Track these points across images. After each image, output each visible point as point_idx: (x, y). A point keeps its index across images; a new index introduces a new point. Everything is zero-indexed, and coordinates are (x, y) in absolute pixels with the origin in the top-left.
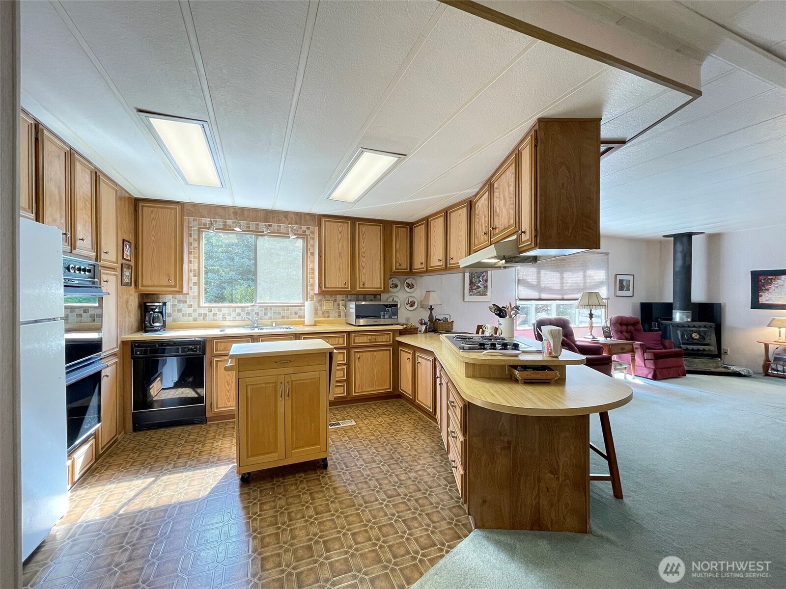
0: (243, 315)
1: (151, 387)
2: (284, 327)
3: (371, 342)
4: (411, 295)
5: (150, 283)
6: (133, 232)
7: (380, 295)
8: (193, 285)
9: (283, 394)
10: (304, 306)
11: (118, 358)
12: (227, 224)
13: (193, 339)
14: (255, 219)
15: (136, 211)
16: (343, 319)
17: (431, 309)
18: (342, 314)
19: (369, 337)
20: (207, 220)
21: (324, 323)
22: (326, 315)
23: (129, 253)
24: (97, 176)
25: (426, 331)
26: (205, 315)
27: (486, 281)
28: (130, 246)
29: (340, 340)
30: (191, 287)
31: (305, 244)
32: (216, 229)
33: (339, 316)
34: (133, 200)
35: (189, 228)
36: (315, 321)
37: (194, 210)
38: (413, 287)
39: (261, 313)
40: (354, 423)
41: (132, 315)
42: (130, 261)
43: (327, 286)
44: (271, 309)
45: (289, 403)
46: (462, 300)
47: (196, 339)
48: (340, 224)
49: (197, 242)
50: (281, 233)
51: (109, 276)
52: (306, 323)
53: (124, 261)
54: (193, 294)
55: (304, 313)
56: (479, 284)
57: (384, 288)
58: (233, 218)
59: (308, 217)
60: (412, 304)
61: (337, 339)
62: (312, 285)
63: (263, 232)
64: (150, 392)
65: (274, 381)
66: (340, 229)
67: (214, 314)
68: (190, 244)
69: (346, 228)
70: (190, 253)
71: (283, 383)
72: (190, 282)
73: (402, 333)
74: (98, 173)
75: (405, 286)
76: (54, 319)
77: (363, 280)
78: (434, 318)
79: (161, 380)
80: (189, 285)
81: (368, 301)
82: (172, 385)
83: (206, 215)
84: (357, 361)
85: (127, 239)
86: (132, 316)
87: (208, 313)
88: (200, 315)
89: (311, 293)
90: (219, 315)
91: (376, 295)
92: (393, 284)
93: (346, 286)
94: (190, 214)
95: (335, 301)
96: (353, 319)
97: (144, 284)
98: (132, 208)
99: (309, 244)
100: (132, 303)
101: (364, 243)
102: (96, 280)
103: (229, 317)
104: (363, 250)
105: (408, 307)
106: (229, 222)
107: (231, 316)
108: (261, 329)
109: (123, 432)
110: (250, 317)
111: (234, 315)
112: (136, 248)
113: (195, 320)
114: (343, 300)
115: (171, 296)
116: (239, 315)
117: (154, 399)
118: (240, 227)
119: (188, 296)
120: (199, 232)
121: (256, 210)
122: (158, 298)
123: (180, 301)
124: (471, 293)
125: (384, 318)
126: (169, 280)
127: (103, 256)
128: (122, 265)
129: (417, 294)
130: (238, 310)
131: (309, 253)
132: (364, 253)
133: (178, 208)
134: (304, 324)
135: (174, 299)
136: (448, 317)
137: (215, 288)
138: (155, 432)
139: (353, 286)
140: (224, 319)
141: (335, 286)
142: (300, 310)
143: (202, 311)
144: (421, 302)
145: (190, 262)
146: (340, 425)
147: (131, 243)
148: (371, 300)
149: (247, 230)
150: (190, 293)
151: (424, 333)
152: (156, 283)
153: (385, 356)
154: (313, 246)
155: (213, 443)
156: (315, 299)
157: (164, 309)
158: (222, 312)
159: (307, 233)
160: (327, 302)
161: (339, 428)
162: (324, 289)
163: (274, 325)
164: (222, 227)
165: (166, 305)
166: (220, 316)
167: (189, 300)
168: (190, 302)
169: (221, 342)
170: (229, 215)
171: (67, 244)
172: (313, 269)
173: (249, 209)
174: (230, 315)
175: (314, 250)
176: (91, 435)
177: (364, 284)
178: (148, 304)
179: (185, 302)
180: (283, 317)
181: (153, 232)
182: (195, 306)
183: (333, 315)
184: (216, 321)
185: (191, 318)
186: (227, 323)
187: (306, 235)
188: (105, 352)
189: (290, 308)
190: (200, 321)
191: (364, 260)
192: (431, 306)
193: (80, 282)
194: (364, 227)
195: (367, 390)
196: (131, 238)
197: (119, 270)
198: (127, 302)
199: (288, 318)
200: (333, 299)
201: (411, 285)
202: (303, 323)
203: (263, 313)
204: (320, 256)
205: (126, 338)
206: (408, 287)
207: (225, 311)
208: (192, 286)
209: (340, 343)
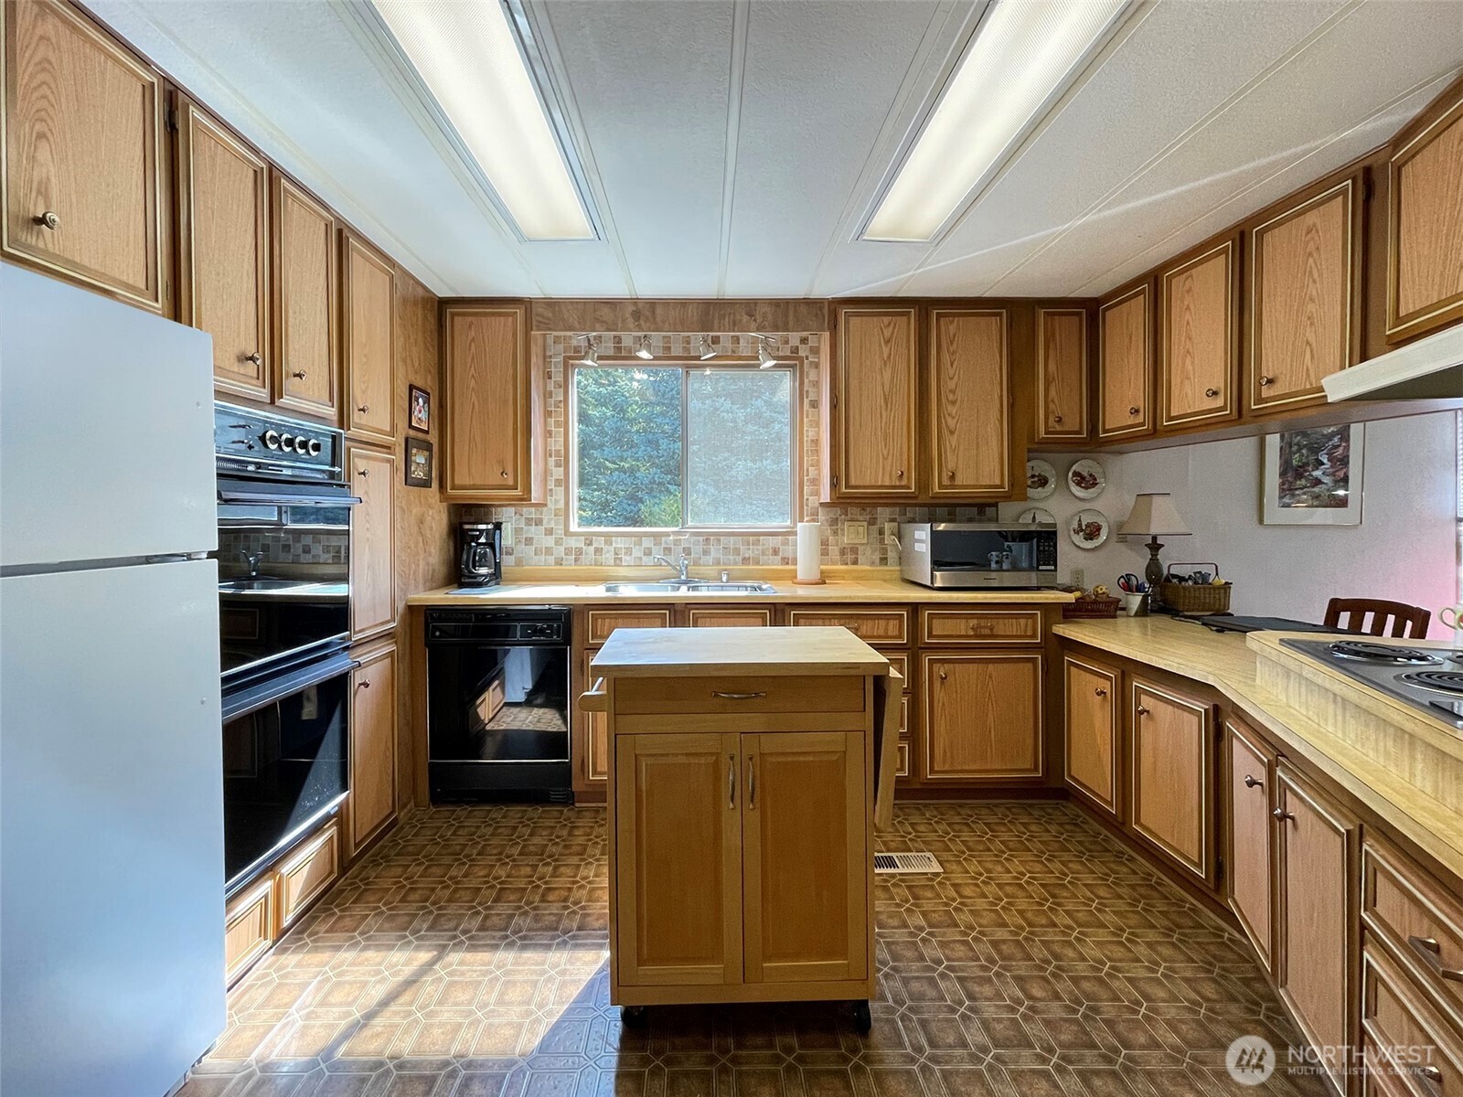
0: (658, 553)
1: (479, 701)
2: (749, 583)
3: (976, 636)
4: (1087, 506)
5: (467, 482)
6: (434, 371)
7: (995, 505)
8: (555, 486)
9: (738, 793)
10: (795, 534)
11: (396, 642)
12: (623, 345)
13: (547, 607)
14: (681, 325)
15: (442, 327)
16: (893, 567)
17: (1155, 546)
18: (891, 555)
19: (973, 622)
20: (579, 339)
21: (843, 578)
22: (850, 557)
23: (423, 416)
24: (341, 239)
25: (1144, 611)
26: (579, 552)
27: (1344, 461)
28: (427, 401)
29: (891, 627)
30: (551, 490)
31: (797, 384)
32: (600, 358)
33: (884, 560)
34: (436, 303)
35: (546, 358)
36: (822, 572)
37: (550, 315)
38: (1094, 485)
39: (697, 550)
40: (936, 868)
41: (433, 551)
42: (427, 432)
43: (853, 482)
44: (719, 540)
45: (754, 817)
46: (1255, 518)
47: (553, 607)
48: (886, 320)
49: (562, 389)
50: (740, 358)
51: (371, 462)
52: (800, 576)
53: (412, 433)
54: (556, 504)
55: (795, 552)
56: (1317, 473)
57: (1012, 485)
58: (631, 326)
59: (803, 309)
60: (1092, 532)
61: (883, 623)
62: (815, 482)
63: (698, 358)
64: (477, 713)
65: (714, 751)
66: (887, 333)
67: (598, 551)
68: (547, 395)
69: (905, 328)
70: (548, 414)
71: (737, 759)
72: (549, 478)
73: (1070, 613)
74: (345, 232)
75: (1070, 482)
76: (189, 557)
77: (951, 465)
78: (1165, 572)
79: (502, 686)
80: (546, 486)
81: (960, 522)
82: (521, 697)
83: (577, 326)
84: (937, 684)
85: (419, 383)
86: (434, 553)
87: (584, 548)
88: (568, 551)
89: (813, 502)
90: (608, 552)
91: (983, 506)
92: (1033, 476)
93: (904, 482)
94: (544, 323)
95: (872, 522)
96: (924, 570)
97: (456, 482)
98: (432, 320)
99: (806, 381)
100: (433, 525)
101: (952, 365)
102: (337, 469)
103: (627, 558)
104: (951, 385)
105: (1079, 539)
106: (628, 339)
107: (630, 555)
108: (695, 588)
109: (412, 803)
110: (671, 559)
111: (637, 552)
112: (442, 406)
113: (559, 562)
114: (893, 520)
115: (512, 510)
116: (648, 552)
117: (488, 728)
118: (649, 348)
119: (545, 509)
120: (567, 368)
121: (683, 303)
122: (488, 514)
123: (529, 521)
124: (1286, 500)
125: (1001, 570)
126: (502, 474)
127: (356, 417)
128: (407, 440)
129: (1108, 503)
130: (647, 543)
131: (806, 401)
132: (953, 392)
133: (520, 312)
134: (796, 577)
135: (518, 516)
136: (1210, 570)
137: (625, 501)
138: (470, 812)
139: (923, 483)
140: (618, 561)
141: (873, 483)
142: (786, 543)
143: (573, 543)
144: (1121, 525)
145: (548, 434)
146: (894, 865)
147: (428, 394)
148: (970, 520)
149: (665, 355)
150: (549, 502)
151: (1136, 615)
152: (478, 482)
153: (1022, 680)
154: (816, 384)
155: (578, 866)
156: (821, 517)
157: (497, 537)
158: (614, 545)
159: (802, 353)
160: (850, 523)
161: (893, 876)
162: (844, 490)
163: (724, 579)
164: (611, 353)
165: (500, 529)
166: (608, 556)
167: (549, 519)
168: (548, 523)
169: (603, 617)
170: (624, 321)
171: (260, 383)
172: (816, 442)
173: (666, 303)
174: (629, 551)
175: (819, 394)
176: (328, 818)
177: (953, 477)
178: (467, 527)
179: (539, 522)
180: (745, 560)
181: (473, 368)
182: (560, 531)
183: (869, 554)
184: (601, 565)
185: (551, 559)
186: (623, 571)
187: (801, 360)
188: (361, 631)
189: (761, 538)
190: (569, 566)
191: (953, 410)
192: (1154, 538)
193: (297, 472)
194: (952, 322)
195: (967, 768)
196: (429, 383)
197: (400, 451)
198: (421, 522)
199: (758, 563)
200: (868, 517)
201: (1088, 478)
202: (792, 576)
203: (700, 549)
204: (834, 406)
205: (419, 600)
206: (1078, 484)
207: (620, 543)
208: (553, 487)
209: (890, 634)
